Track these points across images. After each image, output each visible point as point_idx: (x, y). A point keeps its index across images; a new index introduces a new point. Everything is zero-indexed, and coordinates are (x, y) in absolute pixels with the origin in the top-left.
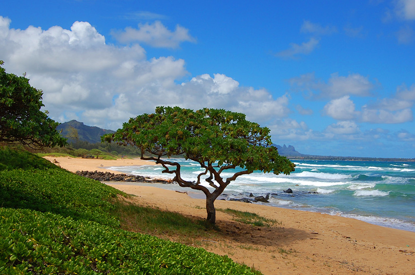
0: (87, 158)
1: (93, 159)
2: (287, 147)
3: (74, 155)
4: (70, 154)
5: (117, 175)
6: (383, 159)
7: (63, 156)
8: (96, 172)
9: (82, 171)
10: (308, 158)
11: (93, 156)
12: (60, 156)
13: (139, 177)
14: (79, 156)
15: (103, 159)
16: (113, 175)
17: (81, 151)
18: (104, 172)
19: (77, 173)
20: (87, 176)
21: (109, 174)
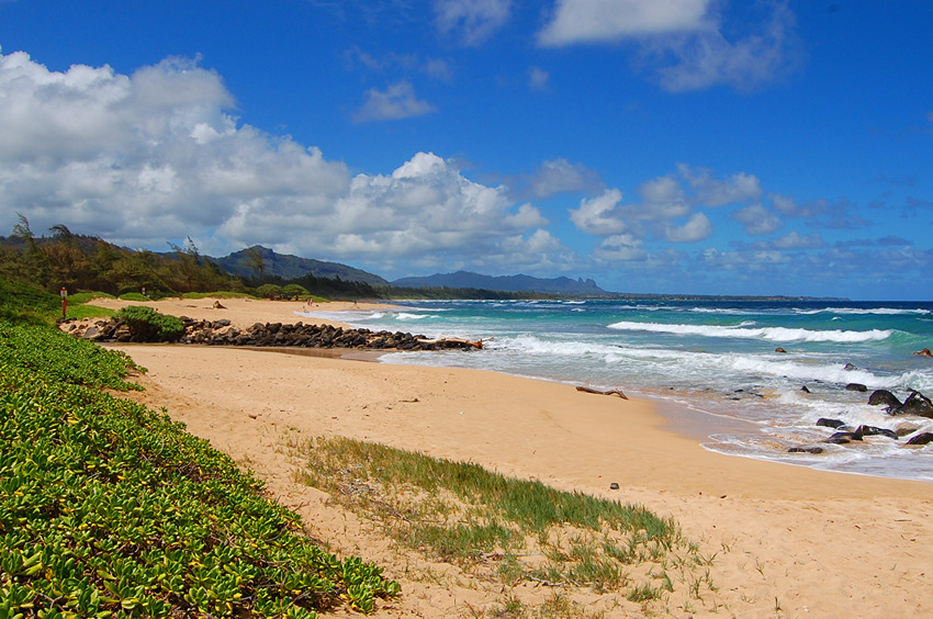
0: (278, 299)
1: (287, 302)
2: (584, 281)
3: (258, 296)
4: (249, 293)
5: (349, 331)
7: (236, 297)
8: (300, 325)
9: (268, 324)
10: (618, 297)
11: (289, 296)
13: (400, 335)
16: (340, 331)
17: (268, 287)
18: (319, 326)
19: (255, 328)
20: (279, 335)
21: (330, 329)
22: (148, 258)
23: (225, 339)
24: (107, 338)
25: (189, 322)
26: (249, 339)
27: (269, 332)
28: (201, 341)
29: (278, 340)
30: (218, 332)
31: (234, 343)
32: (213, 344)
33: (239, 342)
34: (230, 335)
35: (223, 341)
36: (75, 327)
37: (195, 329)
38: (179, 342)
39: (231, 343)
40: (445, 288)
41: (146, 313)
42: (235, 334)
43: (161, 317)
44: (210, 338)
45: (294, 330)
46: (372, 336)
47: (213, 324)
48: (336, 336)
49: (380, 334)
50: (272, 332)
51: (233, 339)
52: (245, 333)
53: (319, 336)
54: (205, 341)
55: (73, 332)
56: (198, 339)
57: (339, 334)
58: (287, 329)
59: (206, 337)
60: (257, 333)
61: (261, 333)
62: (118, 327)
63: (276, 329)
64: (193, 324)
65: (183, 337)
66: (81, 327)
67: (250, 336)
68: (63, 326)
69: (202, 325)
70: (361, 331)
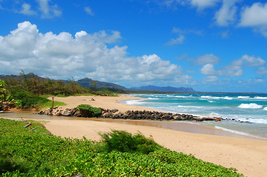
0: (103, 96)
1: (106, 97)
2: (189, 88)
6: (237, 93)
7: (91, 95)
10: (200, 93)
11: (106, 94)
12: (89, 95)
14: (98, 95)
15: (112, 96)
17: (99, 92)
19: (128, 112)
20: (139, 115)
21: (157, 113)
22: (61, 82)
23: (118, 116)
24: (72, 115)
25: (102, 110)
26: (127, 117)
27: (134, 114)
28: (109, 117)
29: (139, 117)
30: (115, 114)
31: (122, 118)
34: (120, 115)
35: (118, 117)
37: (105, 112)
38: (100, 117)
39: (121, 118)
41: (88, 107)
42: (122, 115)
43: (93, 108)
44: (112, 116)
45: (143, 113)
46: (174, 115)
47: (112, 111)
48: (161, 116)
49: (176, 115)
50: (136, 114)
51: (121, 117)
52: (125, 114)
53: (154, 115)
54: (110, 117)
55: (58, 112)
56: (107, 116)
57: (162, 115)
58: (141, 113)
59: (111, 115)
60: (130, 114)
61: (131, 114)
62: (76, 111)
63: (137, 113)
64: (104, 111)
65: (101, 115)
66: (61, 111)
67: (127, 115)
68: (54, 110)
69: (108, 111)
70: (169, 114)
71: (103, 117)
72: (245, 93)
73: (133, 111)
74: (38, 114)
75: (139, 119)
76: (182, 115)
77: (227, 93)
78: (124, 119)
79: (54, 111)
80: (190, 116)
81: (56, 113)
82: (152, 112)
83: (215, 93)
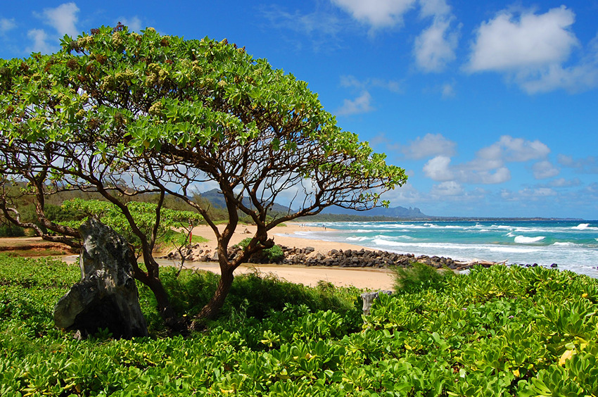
2: (413, 209)
19: (333, 253)
20: (355, 259)
21: (387, 254)
23: (316, 261)
25: (285, 248)
26: (333, 262)
27: (344, 256)
28: (298, 263)
29: (354, 262)
30: (310, 256)
31: (324, 264)
32: (309, 265)
33: (328, 263)
34: (320, 258)
35: (315, 263)
36: (202, 251)
37: (290, 254)
38: (282, 263)
39: (322, 264)
40: (330, 214)
42: (323, 258)
44: (305, 261)
45: (361, 255)
46: (418, 259)
47: (303, 251)
48: (395, 260)
49: (422, 257)
50: (347, 257)
51: (322, 262)
52: (328, 257)
53: (382, 259)
54: (302, 263)
55: (203, 254)
56: (295, 261)
57: (396, 258)
58: (357, 254)
59: (302, 259)
60: (336, 257)
61: (339, 258)
62: (236, 252)
63: (349, 254)
64: (288, 250)
65: (285, 260)
66: (207, 251)
67: (332, 259)
68: (194, 250)
69: (295, 251)
70: (409, 256)
71: (287, 262)
72: (524, 219)
73: (341, 251)
74: (166, 258)
75: (355, 267)
76: (433, 257)
77: (488, 219)
78: (328, 266)
79: (195, 252)
80: (448, 261)
81: (198, 256)
82: (377, 252)
83: (464, 219)
